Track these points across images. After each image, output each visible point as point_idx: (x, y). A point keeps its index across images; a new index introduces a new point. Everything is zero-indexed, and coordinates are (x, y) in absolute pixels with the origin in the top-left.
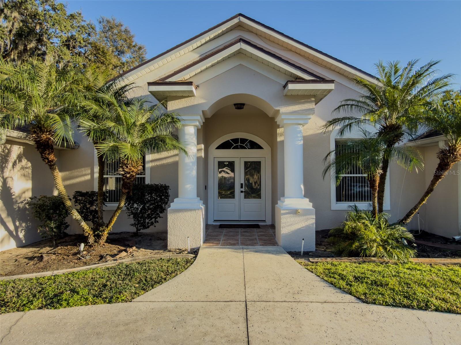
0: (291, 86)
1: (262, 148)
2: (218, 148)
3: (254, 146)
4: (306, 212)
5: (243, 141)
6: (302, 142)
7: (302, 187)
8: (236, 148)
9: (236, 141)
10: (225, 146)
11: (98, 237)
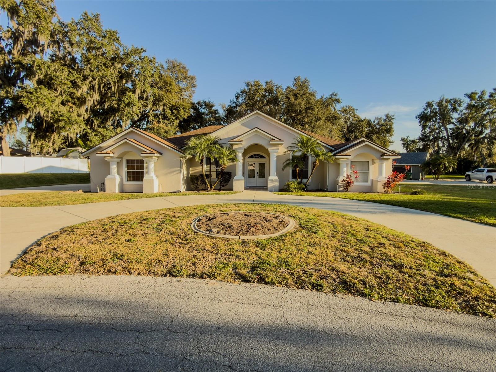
0: (271, 142)
1: (265, 158)
2: (248, 158)
3: (262, 157)
4: (276, 180)
5: (258, 155)
6: (276, 159)
7: (275, 173)
8: (256, 158)
9: (255, 155)
10: (251, 157)
11: (212, 188)
